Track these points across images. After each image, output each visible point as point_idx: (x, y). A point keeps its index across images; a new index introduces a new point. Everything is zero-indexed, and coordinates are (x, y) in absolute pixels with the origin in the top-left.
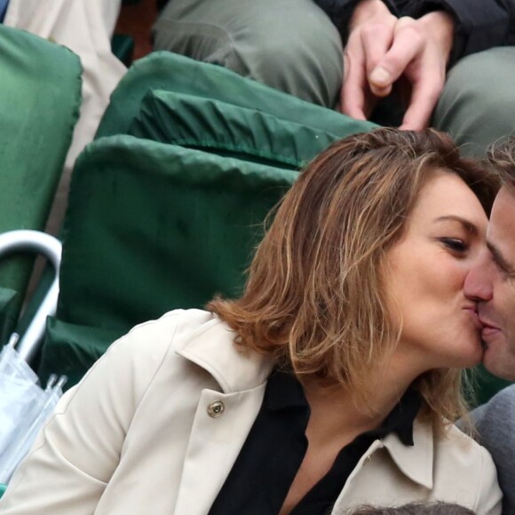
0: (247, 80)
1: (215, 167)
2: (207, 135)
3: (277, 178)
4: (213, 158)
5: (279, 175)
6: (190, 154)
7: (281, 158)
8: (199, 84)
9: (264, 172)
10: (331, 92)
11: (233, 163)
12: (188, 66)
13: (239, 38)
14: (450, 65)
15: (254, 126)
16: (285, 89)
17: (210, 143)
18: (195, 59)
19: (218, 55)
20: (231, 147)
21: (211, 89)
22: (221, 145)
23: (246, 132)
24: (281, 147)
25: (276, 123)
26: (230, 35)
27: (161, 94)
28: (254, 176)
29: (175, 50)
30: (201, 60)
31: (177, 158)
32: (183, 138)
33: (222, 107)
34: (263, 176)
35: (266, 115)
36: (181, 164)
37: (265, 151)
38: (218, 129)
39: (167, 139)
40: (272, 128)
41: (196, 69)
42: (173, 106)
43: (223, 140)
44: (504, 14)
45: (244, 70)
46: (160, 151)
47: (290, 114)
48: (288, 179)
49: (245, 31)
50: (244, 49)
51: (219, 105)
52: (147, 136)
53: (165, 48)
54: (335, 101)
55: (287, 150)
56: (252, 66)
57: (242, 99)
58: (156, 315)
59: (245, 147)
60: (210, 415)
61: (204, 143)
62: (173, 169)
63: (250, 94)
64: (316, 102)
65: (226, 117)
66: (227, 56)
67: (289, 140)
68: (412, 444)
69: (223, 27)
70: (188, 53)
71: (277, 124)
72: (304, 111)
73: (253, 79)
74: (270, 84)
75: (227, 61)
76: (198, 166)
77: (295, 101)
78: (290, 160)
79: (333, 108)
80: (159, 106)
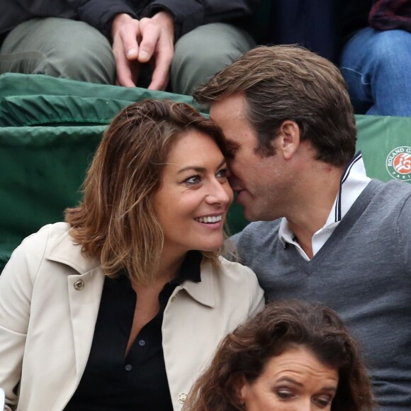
0: (60, 79)
1: (52, 134)
2: (43, 117)
3: (89, 132)
4: (49, 129)
5: (90, 130)
6: (36, 130)
7: (89, 120)
8: (31, 87)
9: (81, 131)
10: (111, 75)
11: (62, 129)
12: (23, 78)
13: (50, 56)
14: (175, 42)
15: (69, 105)
16: (84, 79)
17: (45, 120)
18: (26, 73)
19: (39, 68)
20: (58, 120)
21: (39, 89)
22: (52, 120)
23: (65, 109)
24: (88, 113)
25: (81, 100)
26: (44, 55)
27: (10, 98)
28: (76, 134)
29: (13, 71)
30: (30, 73)
31: (28, 134)
32: (29, 121)
33: (47, 97)
34: (81, 133)
35: (74, 97)
36: (31, 136)
37: (79, 118)
38: (49, 111)
39: (20, 124)
40: (80, 104)
41: (28, 79)
42: (19, 104)
43: (53, 118)
44: (200, 6)
45: (57, 74)
46: (18, 132)
47: (89, 93)
48: (96, 132)
49: (53, 50)
50: (54, 61)
51: (45, 97)
52: (9, 125)
53: (7, 71)
54: (114, 79)
55: (91, 115)
56: (61, 70)
57: (59, 91)
58: (36, 230)
59: (67, 119)
60: (77, 289)
61: (42, 122)
62: (27, 140)
63: (62, 86)
64: (103, 82)
65: (52, 104)
66: (45, 67)
67: (91, 108)
68: (200, 281)
69: (39, 52)
70: (21, 71)
71: (83, 101)
72: (96, 89)
73: (63, 77)
74: (73, 78)
75: (46, 70)
76: (41, 135)
77: (90, 85)
78: (95, 120)
79: (114, 84)
80: (10, 105)
